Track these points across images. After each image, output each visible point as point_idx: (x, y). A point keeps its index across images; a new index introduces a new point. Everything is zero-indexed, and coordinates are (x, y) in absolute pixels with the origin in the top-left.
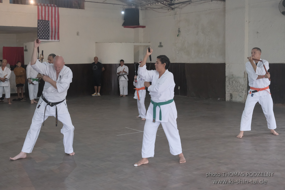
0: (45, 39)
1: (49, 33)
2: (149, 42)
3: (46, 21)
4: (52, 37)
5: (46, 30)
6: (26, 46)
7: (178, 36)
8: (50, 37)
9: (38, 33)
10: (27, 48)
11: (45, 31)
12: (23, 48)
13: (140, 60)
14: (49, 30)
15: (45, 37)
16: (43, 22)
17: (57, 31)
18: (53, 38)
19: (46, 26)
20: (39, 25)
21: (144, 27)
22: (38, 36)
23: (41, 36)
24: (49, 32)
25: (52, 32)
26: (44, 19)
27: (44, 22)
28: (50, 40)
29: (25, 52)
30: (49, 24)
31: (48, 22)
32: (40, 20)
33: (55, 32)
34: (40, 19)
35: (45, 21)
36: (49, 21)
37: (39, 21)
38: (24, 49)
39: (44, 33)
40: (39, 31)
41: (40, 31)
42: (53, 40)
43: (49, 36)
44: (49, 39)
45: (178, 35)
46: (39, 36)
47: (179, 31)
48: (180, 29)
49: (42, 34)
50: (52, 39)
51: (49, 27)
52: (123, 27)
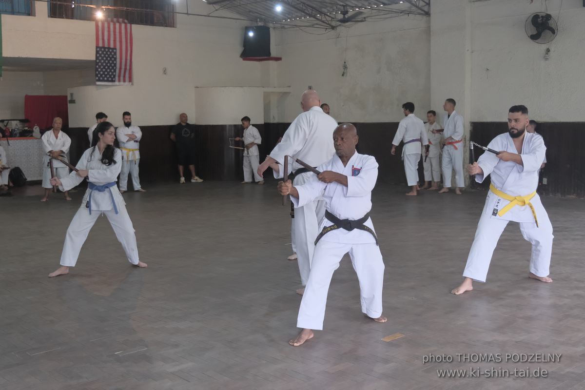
0: (108, 81)
1: (115, 71)
2: (289, 87)
3: (111, 49)
4: (119, 76)
5: (111, 64)
6: (72, 95)
7: (343, 75)
8: (117, 78)
9: (97, 70)
10: (75, 98)
11: (109, 67)
12: (66, 97)
13: (272, 117)
14: (115, 65)
15: (108, 78)
16: (105, 51)
17: (128, 67)
18: (122, 78)
19: (111, 58)
20: (98, 55)
21: (278, 59)
22: (97, 75)
23: (101, 75)
24: (115, 68)
25: (120, 68)
26: (106, 46)
27: (107, 50)
28: (117, 83)
29: (70, 106)
30: (115, 54)
31: (115, 51)
32: (101, 48)
33: (125, 69)
34: (101, 45)
35: (109, 48)
36: (116, 49)
37: (98, 49)
38: (69, 98)
39: (106, 71)
40: (97, 67)
41: (100, 66)
42: (122, 83)
43: (115, 76)
44: (114, 81)
45: (344, 73)
46: (98, 77)
47: (345, 67)
48: (346, 64)
49: (104, 72)
50: (119, 81)
51: (115, 59)
52: (241, 59)
